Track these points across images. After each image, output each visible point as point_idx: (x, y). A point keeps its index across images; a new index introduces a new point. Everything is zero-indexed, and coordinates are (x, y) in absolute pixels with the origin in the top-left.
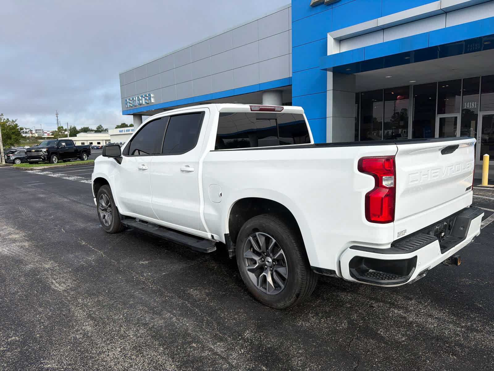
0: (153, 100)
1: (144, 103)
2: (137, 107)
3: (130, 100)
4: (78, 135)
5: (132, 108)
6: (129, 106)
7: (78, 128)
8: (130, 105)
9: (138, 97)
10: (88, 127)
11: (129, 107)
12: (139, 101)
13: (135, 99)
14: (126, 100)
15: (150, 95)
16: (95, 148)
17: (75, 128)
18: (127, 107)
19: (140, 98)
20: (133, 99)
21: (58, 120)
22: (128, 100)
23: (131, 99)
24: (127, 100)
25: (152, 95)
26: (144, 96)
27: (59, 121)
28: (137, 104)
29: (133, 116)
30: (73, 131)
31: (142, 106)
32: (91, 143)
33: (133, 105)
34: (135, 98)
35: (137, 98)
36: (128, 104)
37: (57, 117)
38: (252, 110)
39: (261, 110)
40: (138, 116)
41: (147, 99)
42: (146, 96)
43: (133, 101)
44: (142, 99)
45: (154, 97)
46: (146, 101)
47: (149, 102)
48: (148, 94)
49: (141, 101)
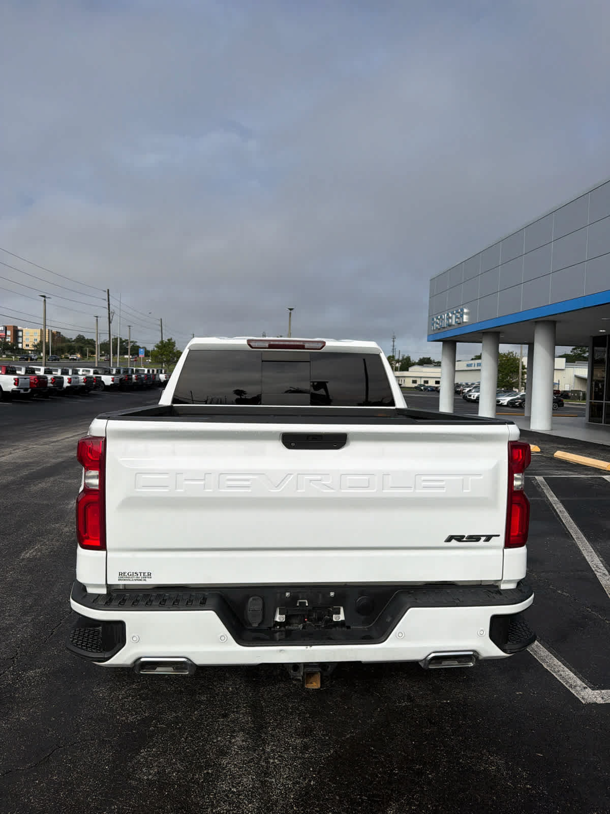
0: (465, 318)
1: (454, 323)
2: (446, 330)
3: (437, 318)
4: (410, 369)
5: (440, 331)
7: (415, 358)
8: (437, 326)
9: (448, 315)
10: (429, 357)
11: (436, 330)
12: (449, 321)
13: (443, 318)
14: (433, 319)
15: (462, 310)
16: (429, 389)
17: (408, 359)
18: (434, 330)
19: (450, 315)
20: (441, 317)
21: (393, 346)
22: (435, 319)
23: (439, 317)
25: (465, 311)
26: (455, 312)
27: (395, 347)
28: (445, 326)
29: (441, 343)
30: (405, 363)
32: (426, 382)
33: (440, 326)
34: (443, 316)
35: (446, 315)
36: (435, 325)
37: (393, 341)
38: (252, 348)
39: (271, 346)
40: (450, 344)
41: (459, 316)
42: (457, 312)
43: (441, 320)
44: (452, 316)
45: (467, 314)
46: (457, 320)
47: (461, 321)
48: (461, 309)
49: (450, 321)
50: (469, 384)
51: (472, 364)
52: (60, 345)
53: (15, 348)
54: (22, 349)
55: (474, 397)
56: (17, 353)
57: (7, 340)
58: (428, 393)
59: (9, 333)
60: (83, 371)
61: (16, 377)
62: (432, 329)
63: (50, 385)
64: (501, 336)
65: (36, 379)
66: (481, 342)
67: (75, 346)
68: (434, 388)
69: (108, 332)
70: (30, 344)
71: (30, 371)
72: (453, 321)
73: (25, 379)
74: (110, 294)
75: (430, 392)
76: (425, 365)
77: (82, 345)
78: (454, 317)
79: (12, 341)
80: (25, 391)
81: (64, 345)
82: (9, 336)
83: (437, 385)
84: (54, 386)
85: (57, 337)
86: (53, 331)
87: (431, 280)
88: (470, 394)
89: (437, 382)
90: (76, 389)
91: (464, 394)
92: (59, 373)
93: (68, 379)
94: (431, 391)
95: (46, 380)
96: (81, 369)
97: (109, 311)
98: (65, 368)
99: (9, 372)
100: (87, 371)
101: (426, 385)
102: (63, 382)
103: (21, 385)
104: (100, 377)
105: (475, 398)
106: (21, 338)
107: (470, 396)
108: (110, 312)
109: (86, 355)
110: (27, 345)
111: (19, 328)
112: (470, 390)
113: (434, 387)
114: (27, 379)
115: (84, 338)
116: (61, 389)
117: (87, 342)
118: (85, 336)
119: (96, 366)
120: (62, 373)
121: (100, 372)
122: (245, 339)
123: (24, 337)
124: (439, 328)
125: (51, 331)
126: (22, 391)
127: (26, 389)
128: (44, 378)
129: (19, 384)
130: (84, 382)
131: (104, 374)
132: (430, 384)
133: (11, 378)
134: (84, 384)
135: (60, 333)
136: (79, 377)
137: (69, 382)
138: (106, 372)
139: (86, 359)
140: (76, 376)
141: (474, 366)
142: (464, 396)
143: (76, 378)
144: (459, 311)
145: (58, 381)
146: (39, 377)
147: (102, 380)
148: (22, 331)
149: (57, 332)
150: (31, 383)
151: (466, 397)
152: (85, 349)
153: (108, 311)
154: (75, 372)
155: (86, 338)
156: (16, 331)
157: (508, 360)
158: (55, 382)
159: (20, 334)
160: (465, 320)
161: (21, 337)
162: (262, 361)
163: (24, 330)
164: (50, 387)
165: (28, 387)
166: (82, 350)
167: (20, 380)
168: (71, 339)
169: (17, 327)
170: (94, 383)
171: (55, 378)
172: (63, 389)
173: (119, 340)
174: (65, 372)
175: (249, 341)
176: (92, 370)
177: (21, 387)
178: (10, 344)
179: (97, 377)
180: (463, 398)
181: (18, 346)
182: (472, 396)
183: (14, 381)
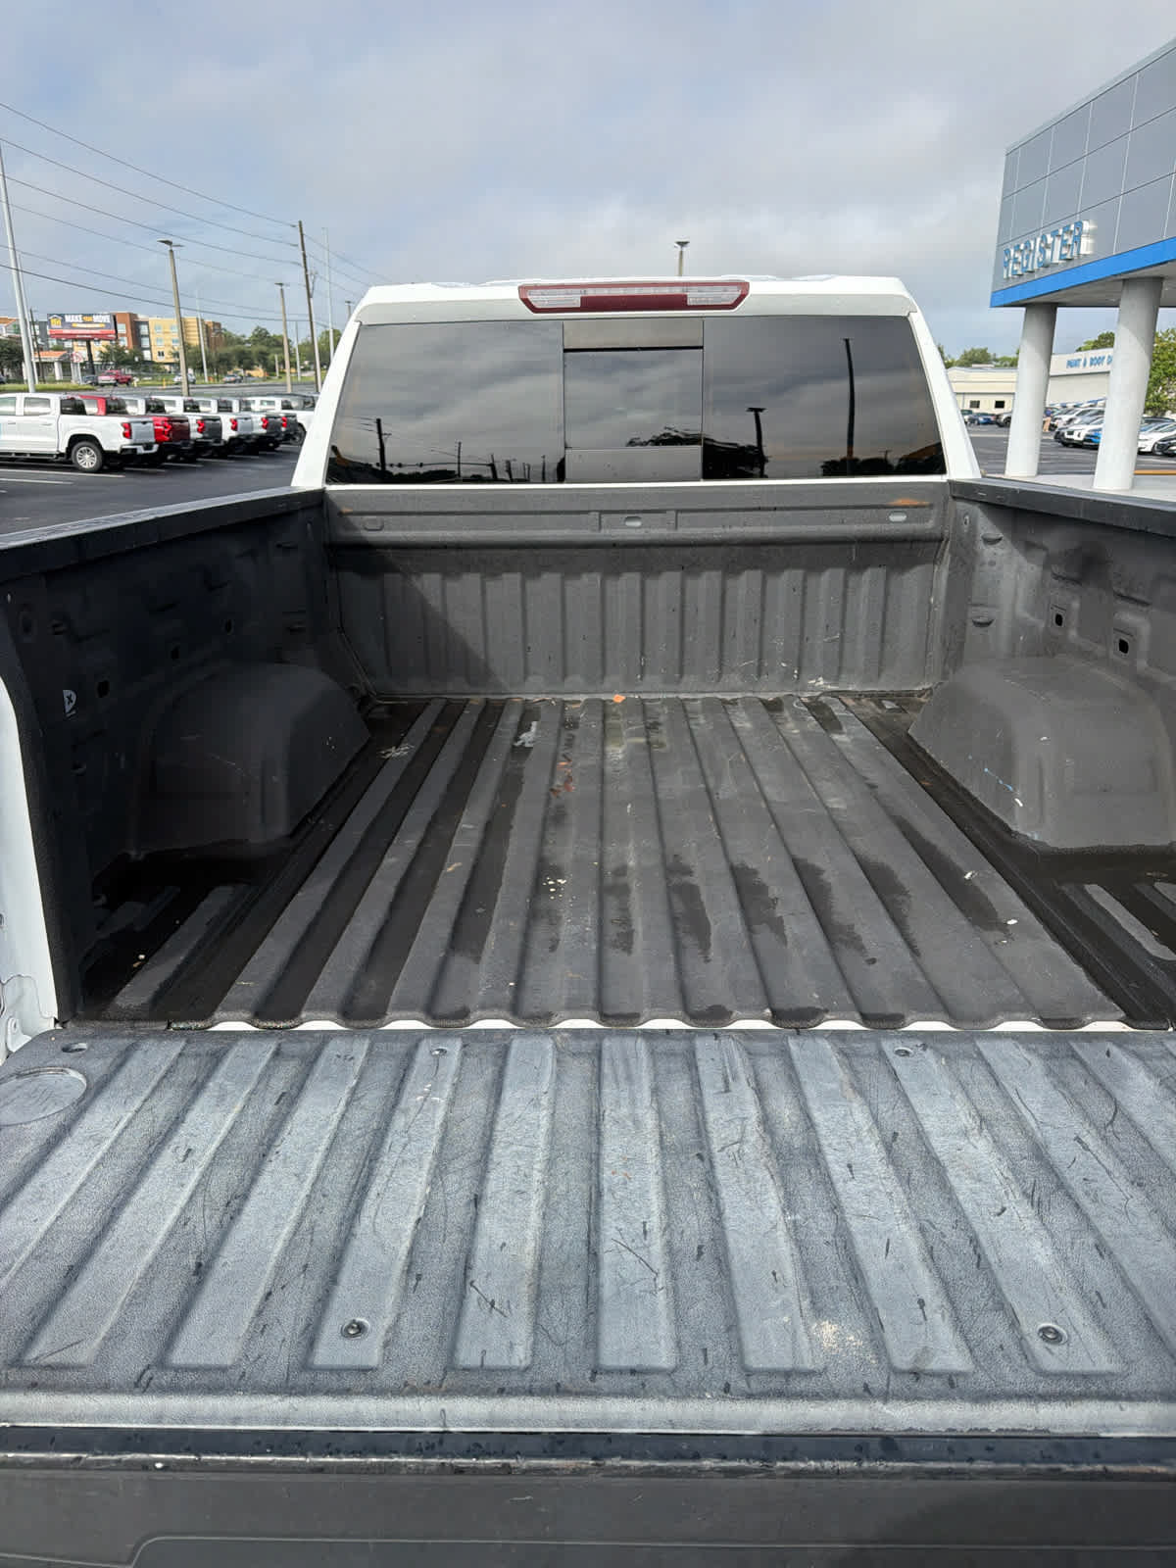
0: (1086, 246)
1: (1056, 260)
2: (1036, 277)
3: (1017, 249)
5: (1021, 281)
6: (1013, 271)
8: (1016, 268)
9: (1044, 238)
10: (983, 347)
11: (1013, 278)
12: (1045, 253)
13: (1032, 248)
14: (1007, 252)
15: (1079, 225)
16: (981, 419)
18: (1008, 278)
19: (1050, 240)
20: (1027, 246)
22: (1012, 251)
23: (1022, 247)
24: (1010, 252)
25: (1087, 226)
26: (1061, 232)
28: (1036, 267)
29: (1024, 309)
31: (1049, 272)
32: (976, 404)
33: (1023, 268)
34: (1032, 243)
35: (1039, 240)
36: (1011, 265)
38: (535, 310)
39: (590, 304)
40: (1043, 309)
41: (1070, 242)
42: (1067, 230)
43: (1026, 253)
44: (1053, 242)
45: (1092, 234)
46: (1064, 251)
47: (1075, 254)
48: (1076, 224)
49: (1048, 253)
50: (1070, 406)
51: (1079, 360)
52: (223, 350)
53: (137, 359)
54: (152, 362)
55: (1079, 436)
56: (144, 371)
57: (121, 344)
58: (978, 428)
59: (122, 328)
60: (262, 402)
61: (125, 420)
62: (1005, 276)
63: (195, 435)
64: (1166, 288)
65: (167, 424)
66: (1117, 306)
67: (250, 352)
68: (992, 419)
69: (308, 318)
70: (166, 351)
71: (155, 408)
72: (1055, 256)
73: (144, 423)
74: (304, 232)
75: (981, 426)
76: (974, 366)
77: (264, 348)
78: (1058, 242)
79: (131, 346)
80: (146, 449)
81: (230, 349)
82: (123, 335)
83: (998, 411)
84: (204, 438)
85: (213, 332)
86: (207, 321)
87: (1008, 155)
88: (1071, 428)
89: (1000, 405)
90: (248, 441)
91: (1057, 430)
92: (211, 410)
93: (231, 420)
94: (985, 424)
95: (186, 424)
96: (258, 400)
97: (306, 270)
98: (224, 399)
99: (112, 409)
100: (270, 403)
101: (975, 410)
102: (220, 430)
103: (137, 436)
104: (294, 416)
105: (1081, 439)
106: (147, 339)
107: (1071, 433)
108: (309, 273)
109: (275, 371)
110: (161, 354)
111: (141, 317)
112: (1071, 420)
113: (993, 415)
114: (148, 424)
115: (267, 333)
116: (219, 442)
117: (273, 343)
118: (269, 330)
119: (289, 391)
120: (220, 409)
121: (294, 405)
122: (512, 284)
123: (151, 335)
124: (1020, 272)
125: (202, 320)
126: (141, 450)
127: (148, 446)
128: (181, 421)
129: (133, 434)
130: (263, 427)
131: (303, 409)
132: (982, 409)
133: (116, 422)
134: (264, 431)
135: (219, 325)
136: (252, 415)
137: (235, 428)
138: (305, 403)
139: (275, 379)
140: (246, 414)
141: (1085, 364)
142: (1058, 433)
143: (246, 419)
144: (1072, 228)
145: (211, 427)
146: (171, 420)
147: (299, 421)
148: (147, 323)
149: (215, 324)
150: (157, 432)
151: (1063, 434)
152: (270, 357)
153: (303, 270)
154: (246, 406)
155: (272, 335)
156: (135, 325)
157: (1163, 348)
158: (204, 427)
159: (144, 330)
160: (1083, 251)
161: (146, 336)
162: (566, 351)
163: (151, 320)
164: (195, 441)
165: (153, 440)
166: (265, 359)
167: (133, 426)
168: (244, 336)
169: (135, 316)
170: (283, 429)
171: (204, 419)
172: (222, 444)
173: (331, 334)
174: (224, 407)
175: (523, 289)
176: (278, 401)
177: (138, 441)
178: (127, 351)
179: (287, 416)
180: (1056, 438)
181: (142, 356)
182: (1076, 433)
183: (122, 430)
